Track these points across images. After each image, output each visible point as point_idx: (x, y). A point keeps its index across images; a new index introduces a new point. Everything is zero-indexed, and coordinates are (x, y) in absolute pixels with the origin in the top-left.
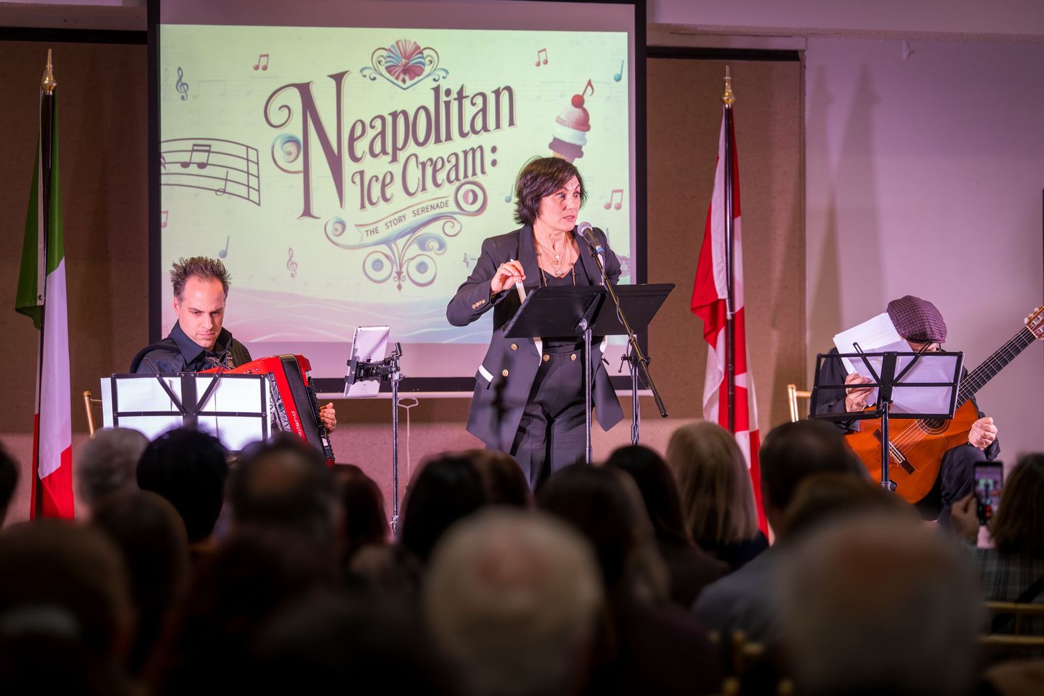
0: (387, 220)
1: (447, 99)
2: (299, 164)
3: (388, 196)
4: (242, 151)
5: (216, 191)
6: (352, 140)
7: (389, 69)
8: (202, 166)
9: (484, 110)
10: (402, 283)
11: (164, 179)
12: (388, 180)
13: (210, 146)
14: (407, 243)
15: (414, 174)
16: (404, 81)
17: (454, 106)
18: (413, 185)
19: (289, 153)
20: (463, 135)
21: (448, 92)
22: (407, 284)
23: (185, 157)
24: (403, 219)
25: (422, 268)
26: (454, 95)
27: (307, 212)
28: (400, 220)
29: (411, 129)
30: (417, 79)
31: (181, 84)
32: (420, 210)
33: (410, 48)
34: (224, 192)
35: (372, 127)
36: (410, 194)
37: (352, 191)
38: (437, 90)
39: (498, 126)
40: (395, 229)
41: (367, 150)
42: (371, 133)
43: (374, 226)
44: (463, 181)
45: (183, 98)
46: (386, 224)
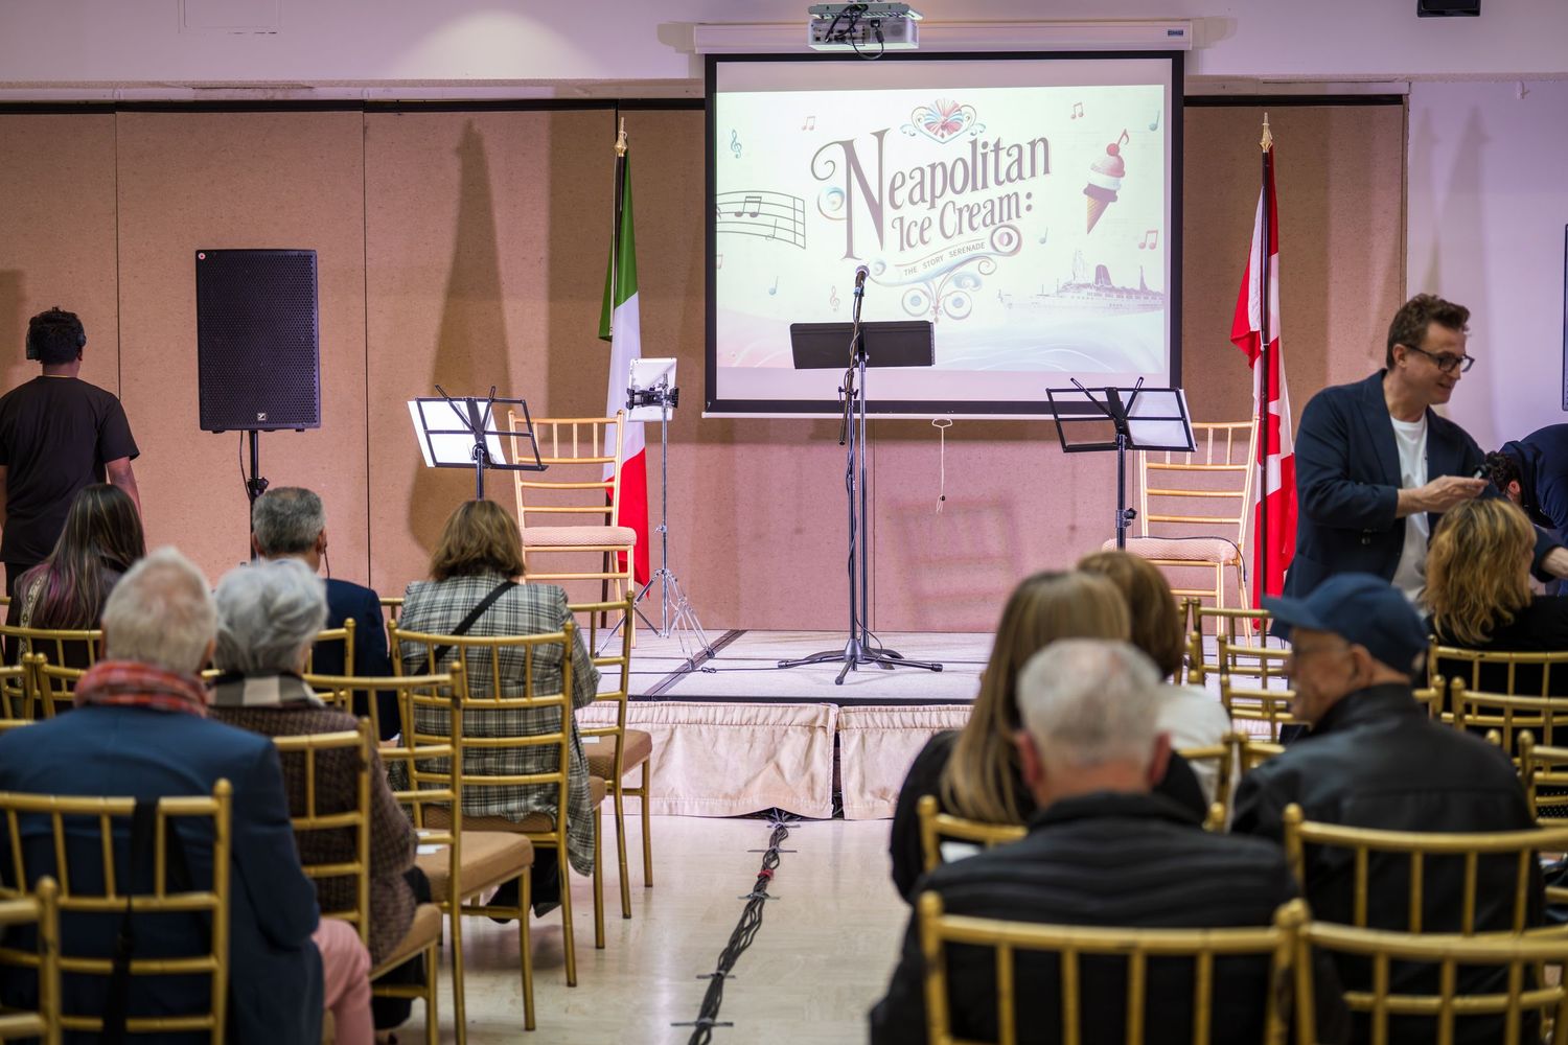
0: (925, 261)
1: (985, 151)
2: (843, 212)
3: (926, 240)
4: (789, 202)
5: (767, 237)
6: (893, 189)
7: (928, 126)
8: (754, 215)
9: (1019, 160)
10: (939, 316)
11: (719, 227)
12: (926, 225)
13: (760, 198)
14: (943, 280)
16: (943, 136)
17: (991, 157)
18: (949, 229)
19: (834, 203)
20: (998, 183)
21: (985, 145)
22: (943, 318)
23: (739, 207)
24: (940, 260)
25: (958, 303)
26: (991, 147)
27: (849, 254)
28: (937, 260)
29: (949, 179)
30: (955, 134)
31: (735, 144)
32: (957, 251)
33: (948, 106)
34: (774, 237)
36: (946, 237)
37: (892, 235)
38: (974, 143)
39: (1033, 174)
40: (932, 269)
41: (907, 198)
42: (910, 184)
43: (909, 267)
44: (998, 225)
45: (737, 156)
46: (924, 264)
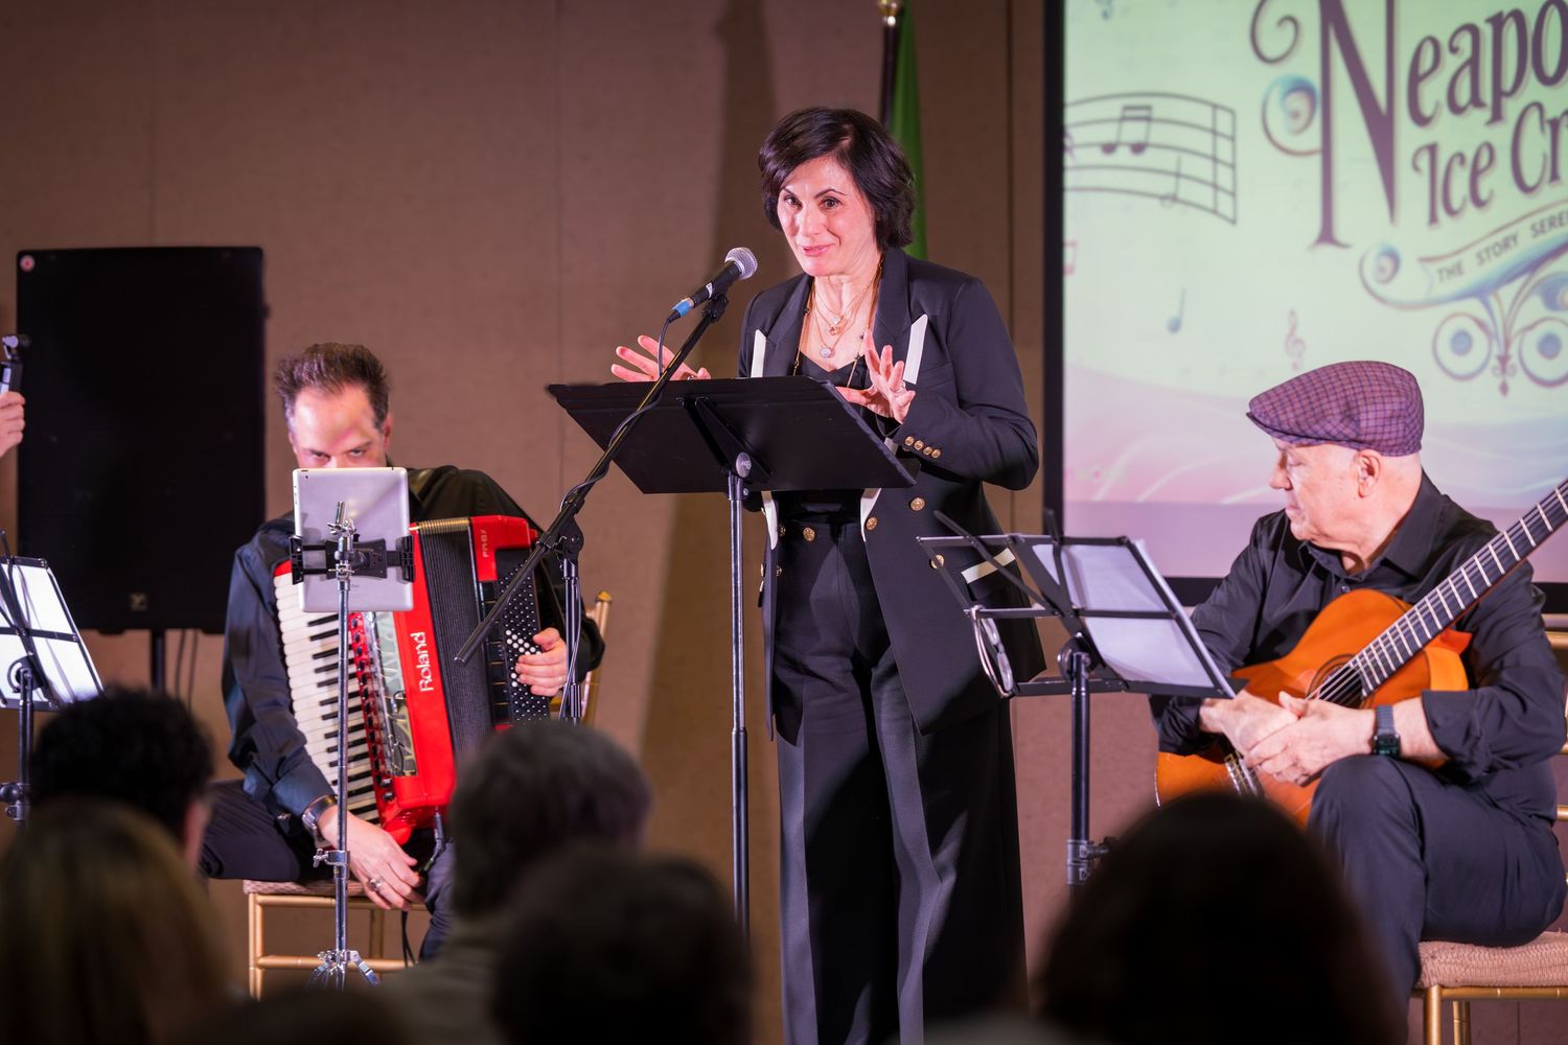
0: (1480, 247)
2: (1312, 138)
3: (1483, 194)
4: (1203, 115)
5: (1163, 198)
6: (1416, 78)
8: (1138, 148)
10: (1512, 382)
11: (1071, 179)
12: (1484, 161)
13: (1148, 108)
14: (1519, 293)
15: (1535, 144)
18: (1532, 172)
19: (1295, 115)
22: (1518, 382)
23: (1108, 134)
24: (1512, 243)
25: (1550, 346)
27: (1327, 236)
28: (1506, 245)
29: (1531, 50)
32: (1546, 224)
34: (1174, 198)
35: (1454, 50)
36: (1525, 188)
37: (1413, 186)
40: (1495, 266)
41: (1443, 98)
42: (1451, 63)
43: (1449, 263)
45: (1106, 15)
46: (1479, 255)
